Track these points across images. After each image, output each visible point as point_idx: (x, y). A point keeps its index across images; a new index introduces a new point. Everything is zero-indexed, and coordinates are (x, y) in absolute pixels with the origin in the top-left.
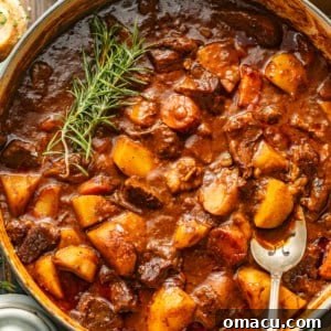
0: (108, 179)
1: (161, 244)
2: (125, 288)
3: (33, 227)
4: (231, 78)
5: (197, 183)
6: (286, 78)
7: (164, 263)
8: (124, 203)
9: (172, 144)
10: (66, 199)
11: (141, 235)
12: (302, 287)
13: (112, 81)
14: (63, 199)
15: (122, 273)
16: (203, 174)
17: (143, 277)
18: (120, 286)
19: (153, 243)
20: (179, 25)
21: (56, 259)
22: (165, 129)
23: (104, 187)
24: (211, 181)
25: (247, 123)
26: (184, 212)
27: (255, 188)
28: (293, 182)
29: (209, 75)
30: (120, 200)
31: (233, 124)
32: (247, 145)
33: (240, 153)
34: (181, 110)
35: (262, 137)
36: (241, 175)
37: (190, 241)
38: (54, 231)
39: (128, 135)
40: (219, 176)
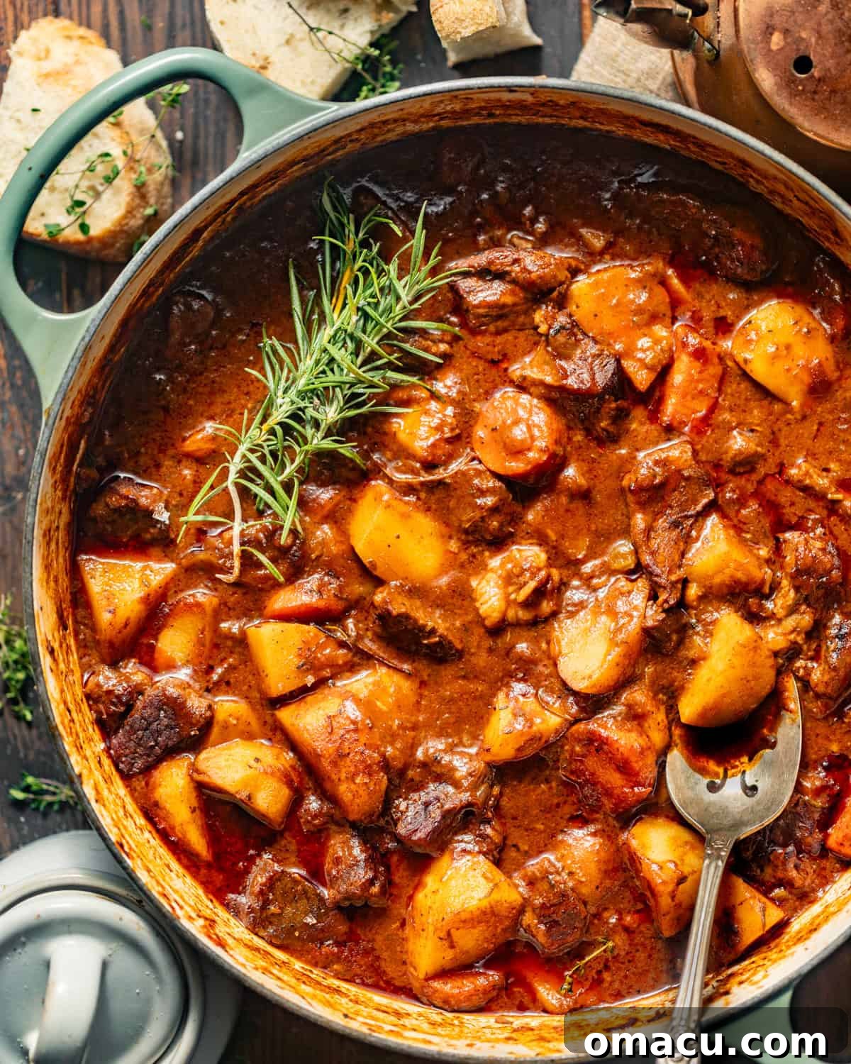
0: (335, 584)
1: (450, 749)
2: (357, 851)
3: (150, 692)
4: (649, 357)
5: (546, 607)
6: (781, 365)
7: (453, 797)
8: (369, 645)
9: (494, 510)
10: (232, 626)
11: (401, 727)
12: (780, 874)
13: (356, 353)
14: (224, 625)
15: (352, 817)
16: (563, 585)
17: (402, 830)
18: (345, 843)
19: (433, 746)
20: (534, 220)
21: (198, 771)
22: (479, 473)
23: (322, 604)
24: (581, 605)
25: (679, 471)
26: (511, 675)
27: (684, 631)
28: (780, 621)
29: (593, 349)
30: (359, 637)
31: (643, 471)
32: (676, 525)
33: (654, 544)
34: (519, 433)
35: (712, 507)
36: (653, 597)
37: (519, 750)
38: (197, 704)
39: (391, 482)
40: (602, 594)
